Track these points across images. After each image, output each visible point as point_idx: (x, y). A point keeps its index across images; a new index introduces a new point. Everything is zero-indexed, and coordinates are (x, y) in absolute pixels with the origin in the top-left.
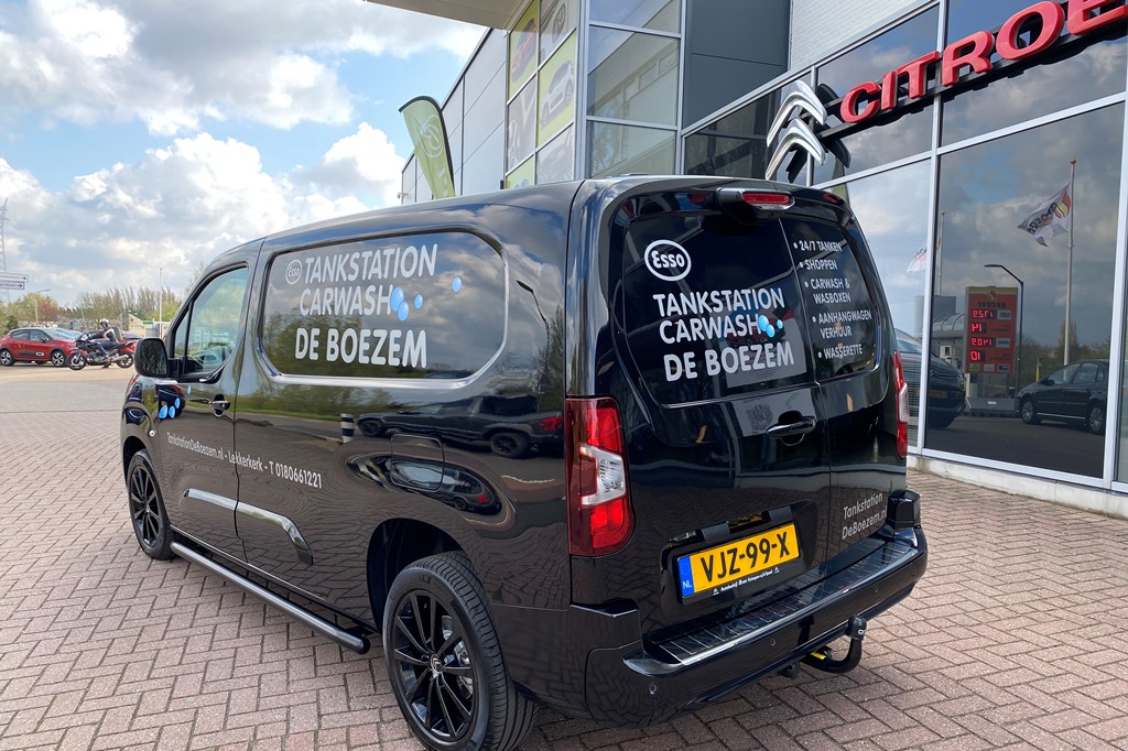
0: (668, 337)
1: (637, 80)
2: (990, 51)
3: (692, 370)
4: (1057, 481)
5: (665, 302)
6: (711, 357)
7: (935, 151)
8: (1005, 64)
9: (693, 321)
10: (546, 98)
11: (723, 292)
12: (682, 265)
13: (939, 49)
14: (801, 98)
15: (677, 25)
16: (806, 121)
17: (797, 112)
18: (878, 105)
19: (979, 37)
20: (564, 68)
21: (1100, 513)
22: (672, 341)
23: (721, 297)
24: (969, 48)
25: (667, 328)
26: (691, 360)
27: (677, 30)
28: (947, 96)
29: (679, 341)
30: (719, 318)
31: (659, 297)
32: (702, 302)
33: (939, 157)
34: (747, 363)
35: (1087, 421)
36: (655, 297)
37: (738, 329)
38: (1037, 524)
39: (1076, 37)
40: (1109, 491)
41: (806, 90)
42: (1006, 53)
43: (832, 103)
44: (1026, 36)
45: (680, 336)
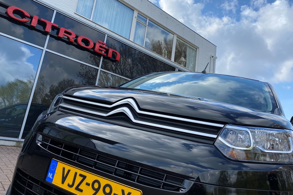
7: (45, 49)
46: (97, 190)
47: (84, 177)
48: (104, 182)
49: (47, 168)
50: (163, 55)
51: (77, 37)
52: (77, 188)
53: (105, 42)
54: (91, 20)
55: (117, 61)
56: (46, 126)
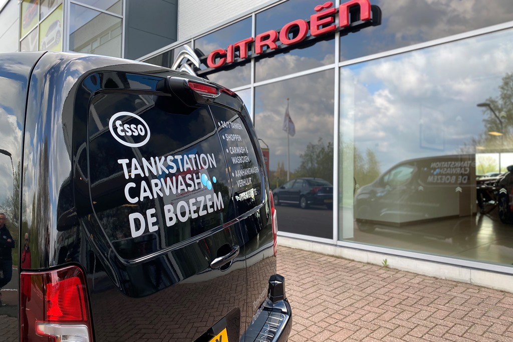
0: (132, 197)
1: (99, 39)
2: (277, 39)
3: (154, 224)
4: (313, 241)
5: (129, 166)
6: (169, 211)
7: (252, 85)
8: (283, 47)
9: (153, 182)
10: (44, 39)
11: (176, 157)
12: (143, 134)
13: (253, 36)
14: (187, 54)
15: (121, 11)
16: (190, 65)
17: (185, 60)
18: (225, 60)
19: (272, 33)
20: (55, 24)
21: (332, 256)
22: (136, 200)
23: (175, 161)
24: (267, 37)
25: (131, 189)
26: (152, 216)
27: (121, 13)
28: (257, 59)
29: (142, 199)
30: (174, 178)
31: (123, 162)
32: (160, 165)
33: (254, 87)
34: (195, 212)
35: (300, 204)
36: (120, 161)
37: (188, 185)
38: (311, 266)
39: (314, 37)
40: (336, 245)
41: (189, 49)
42: (284, 42)
43: (203, 58)
44: (291, 35)
45: (143, 195)
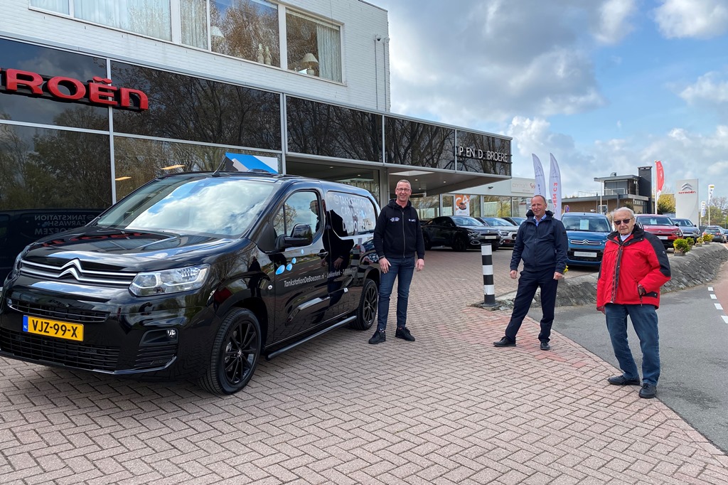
19: (36, 76)
46: (58, 330)
47: (48, 324)
48: (60, 324)
49: (22, 322)
50: (261, 57)
51: (46, 79)
52: (45, 331)
53: (109, 77)
54: (71, 16)
55: (143, 110)
56: (13, 291)
